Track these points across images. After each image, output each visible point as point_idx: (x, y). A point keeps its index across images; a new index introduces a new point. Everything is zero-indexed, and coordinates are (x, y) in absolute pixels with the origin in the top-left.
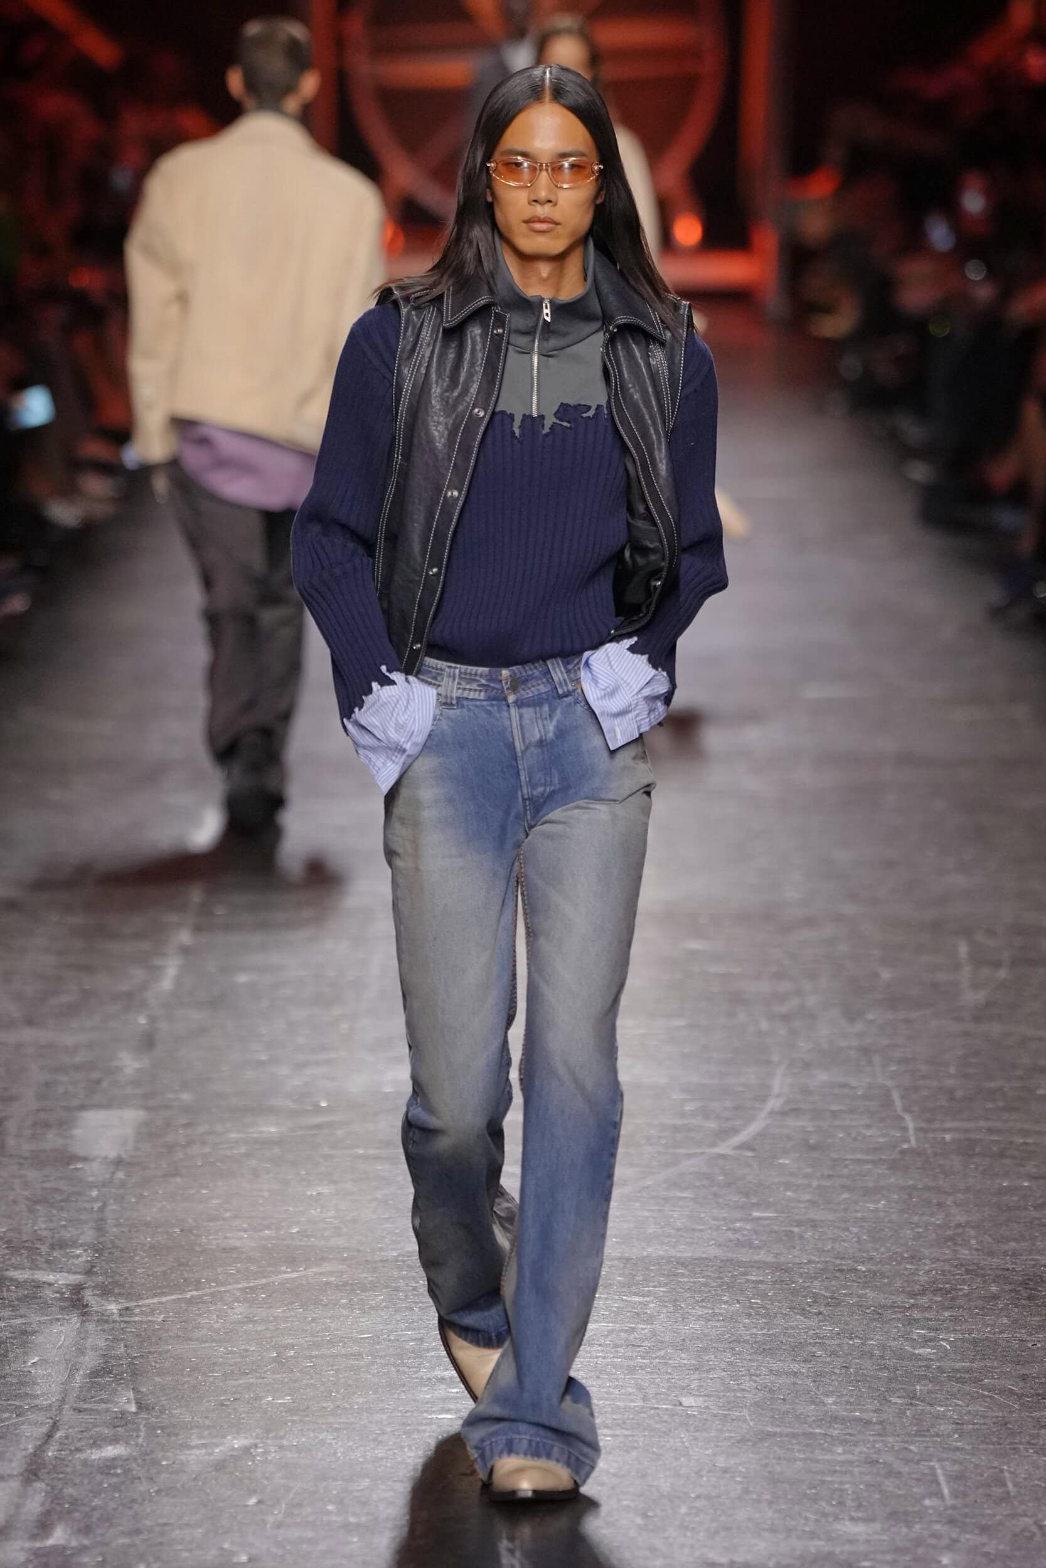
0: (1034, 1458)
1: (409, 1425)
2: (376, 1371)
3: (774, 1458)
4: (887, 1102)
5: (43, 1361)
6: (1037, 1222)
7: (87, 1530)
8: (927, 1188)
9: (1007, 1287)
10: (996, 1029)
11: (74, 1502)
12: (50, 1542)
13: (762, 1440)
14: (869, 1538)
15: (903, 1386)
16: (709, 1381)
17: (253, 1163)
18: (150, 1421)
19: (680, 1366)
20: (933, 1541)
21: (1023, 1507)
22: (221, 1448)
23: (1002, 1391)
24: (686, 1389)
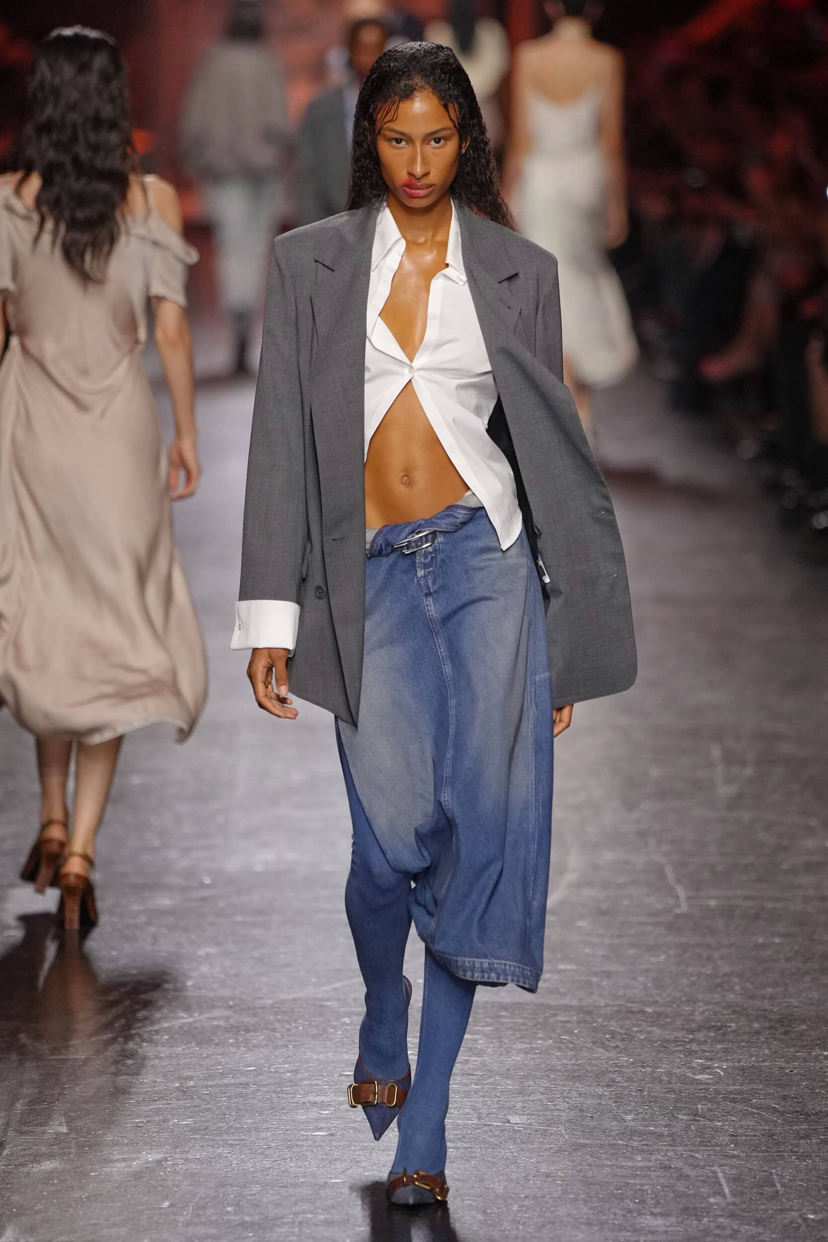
0: (797, 1163)
1: (290, 1141)
2: (260, 1097)
3: (587, 1164)
4: (662, 876)
6: (787, 972)
8: (698, 945)
9: (767, 1024)
10: (746, 816)
13: (575, 1150)
14: (666, 1229)
15: (688, 1106)
16: (530, 1102)
17: (153, 929)
18: (79, 1140)
19: (506, 1091)
20: (720, 1232)
21: (790, 1203)
22: (138, 1162)
23: (768, 1108)
24: (512, 1110)
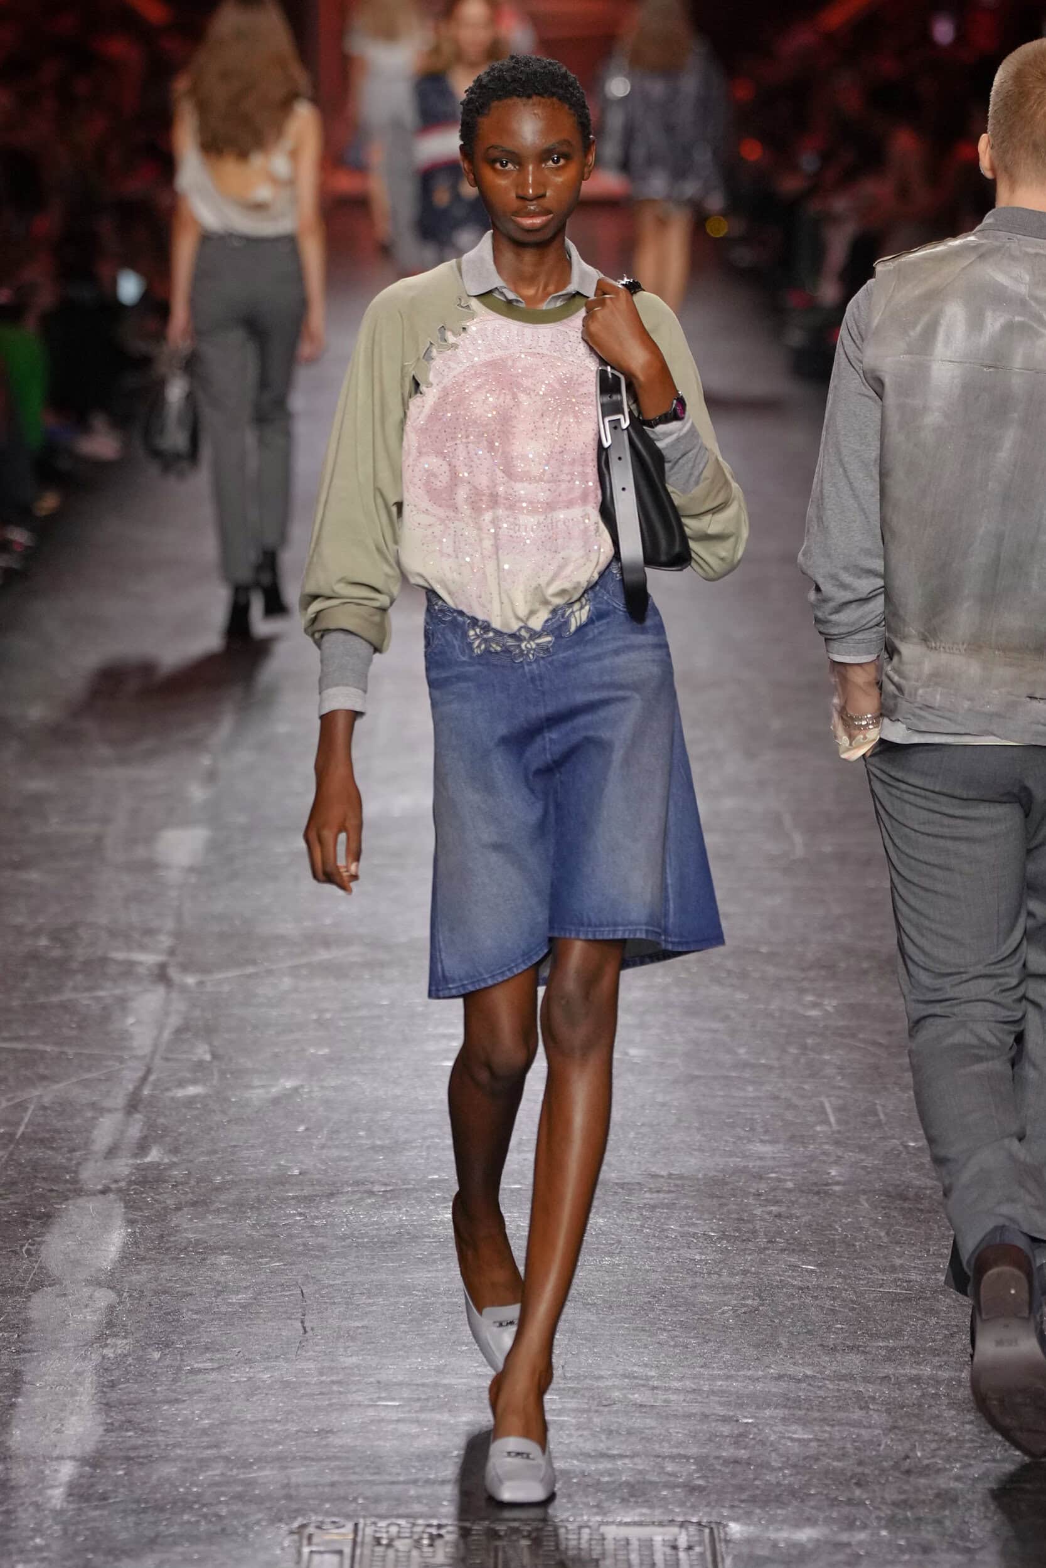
5: (138, 1022)
7: (175, 1151)
11: (165, 1129)
12: (148, 1159)
